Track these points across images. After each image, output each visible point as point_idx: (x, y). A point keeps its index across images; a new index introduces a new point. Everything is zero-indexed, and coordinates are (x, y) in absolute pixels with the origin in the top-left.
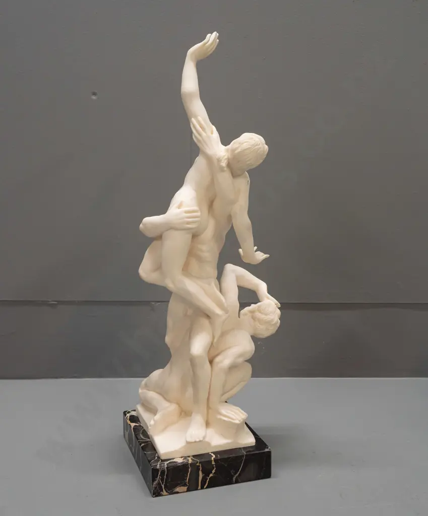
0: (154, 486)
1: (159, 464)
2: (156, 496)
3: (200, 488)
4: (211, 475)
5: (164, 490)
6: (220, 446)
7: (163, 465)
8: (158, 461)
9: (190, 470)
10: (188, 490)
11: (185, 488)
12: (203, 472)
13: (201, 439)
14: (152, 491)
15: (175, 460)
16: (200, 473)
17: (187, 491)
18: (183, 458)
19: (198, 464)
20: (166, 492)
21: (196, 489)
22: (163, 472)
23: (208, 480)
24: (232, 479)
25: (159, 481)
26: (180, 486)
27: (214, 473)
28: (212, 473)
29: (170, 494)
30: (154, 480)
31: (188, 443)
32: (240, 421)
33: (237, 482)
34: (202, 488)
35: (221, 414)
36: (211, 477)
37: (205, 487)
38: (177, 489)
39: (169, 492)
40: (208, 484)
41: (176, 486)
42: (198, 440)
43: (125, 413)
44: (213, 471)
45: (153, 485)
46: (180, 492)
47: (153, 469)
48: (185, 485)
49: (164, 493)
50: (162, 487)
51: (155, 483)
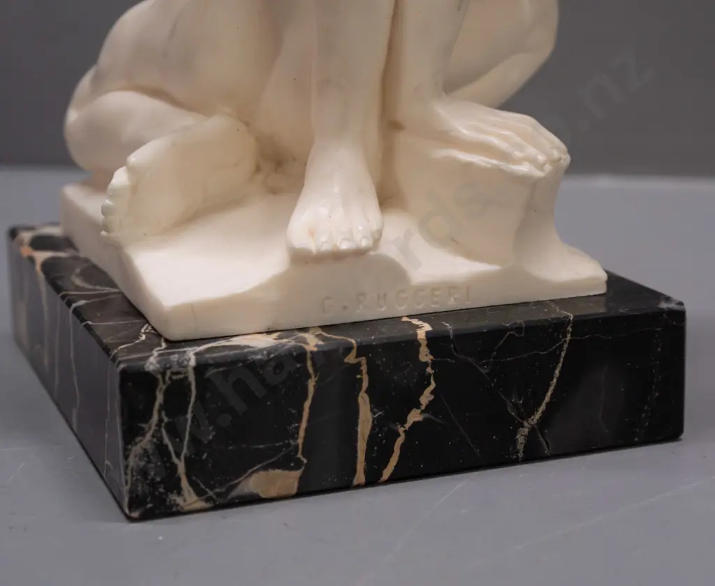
0: (132, 461)
1: (155, 353)
2: (146, 516)
3: (360, 477)
4: (415, 416)
5: (184, 483)
6: (450, 287)
7: (175, 358)
8: (148, 346)
9: (311, 384)
10: (305, 491)
11: (289, 479)
12: (375, 404)
13: (364, 243)
14: (126, 489)
15: (235, 341)
16: (364, 401)
17: (301, 494)
18: (275, 335)
19: (351, 359)
20: (200, 493)
21: (346, 486)
22: (178, 391)
23: (400, 441)
24: (515, 442)
25: (157, 435)
26: (265, 468)
27: (430, 405)
28: (418, 405)
29: (216, 508)
30: (131, 433)
31: (300, 258)
32: (541, 167)
33: (533, 455)
34: (373, 480)
35: (448, 139)
36: (415, 423)
37: (386, 474)
38: (253, 483)
39: (211, 493)
40: (400, 457)
41: (244, 466)
42: (344, 246)
43: (13, 233)
44: (426, 398)
45: (126, 457)
46: (263, 496)
47: (123, 372)
48: (287, 463)
49: (188, 497)
50: (174, 468)
51: (137, 449)
